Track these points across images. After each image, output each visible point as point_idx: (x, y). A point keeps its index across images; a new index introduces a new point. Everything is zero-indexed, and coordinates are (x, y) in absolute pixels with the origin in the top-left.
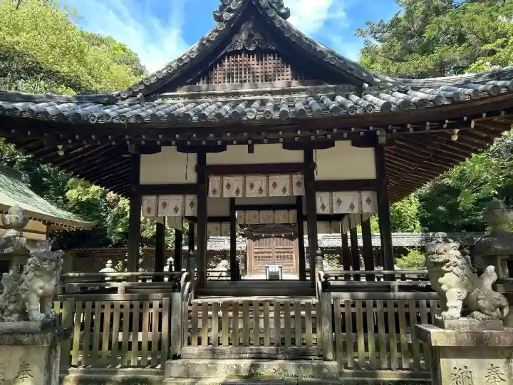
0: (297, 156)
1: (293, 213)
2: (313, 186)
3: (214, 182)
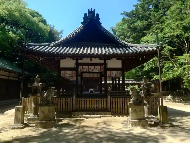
0: (102, 61)
1: (99, 74)
2: (106, 69)
3: (80, 67)
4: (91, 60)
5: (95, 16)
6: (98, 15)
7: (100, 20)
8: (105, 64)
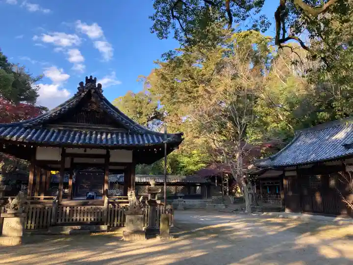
0: (103, 152)
4: (85, 151)
5: (97, 86)
6: (100, 85)
7: (103, 93)
8: (107, 156)
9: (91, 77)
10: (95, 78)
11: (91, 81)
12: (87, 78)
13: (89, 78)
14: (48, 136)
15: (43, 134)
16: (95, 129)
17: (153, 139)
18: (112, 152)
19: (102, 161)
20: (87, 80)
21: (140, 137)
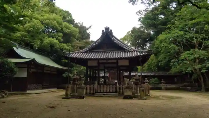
4: (107, 61)
5: (110, 31)
6: (111, 30)
7: (113, 34)
8: (117, 63)
9: (107, 27)
10: (109, 27)
11: (107, 29)
12: (105, 28)
13: (106, 28)
14: (91, 56)
15: (89, 55)
16: (111, 51)
17: (137, 53)
18: (119, 61)
19: (115, 65)
20: (106, 29)
21: (131, 53)
